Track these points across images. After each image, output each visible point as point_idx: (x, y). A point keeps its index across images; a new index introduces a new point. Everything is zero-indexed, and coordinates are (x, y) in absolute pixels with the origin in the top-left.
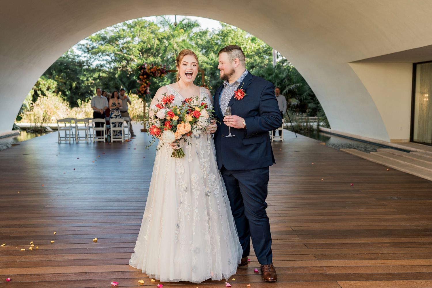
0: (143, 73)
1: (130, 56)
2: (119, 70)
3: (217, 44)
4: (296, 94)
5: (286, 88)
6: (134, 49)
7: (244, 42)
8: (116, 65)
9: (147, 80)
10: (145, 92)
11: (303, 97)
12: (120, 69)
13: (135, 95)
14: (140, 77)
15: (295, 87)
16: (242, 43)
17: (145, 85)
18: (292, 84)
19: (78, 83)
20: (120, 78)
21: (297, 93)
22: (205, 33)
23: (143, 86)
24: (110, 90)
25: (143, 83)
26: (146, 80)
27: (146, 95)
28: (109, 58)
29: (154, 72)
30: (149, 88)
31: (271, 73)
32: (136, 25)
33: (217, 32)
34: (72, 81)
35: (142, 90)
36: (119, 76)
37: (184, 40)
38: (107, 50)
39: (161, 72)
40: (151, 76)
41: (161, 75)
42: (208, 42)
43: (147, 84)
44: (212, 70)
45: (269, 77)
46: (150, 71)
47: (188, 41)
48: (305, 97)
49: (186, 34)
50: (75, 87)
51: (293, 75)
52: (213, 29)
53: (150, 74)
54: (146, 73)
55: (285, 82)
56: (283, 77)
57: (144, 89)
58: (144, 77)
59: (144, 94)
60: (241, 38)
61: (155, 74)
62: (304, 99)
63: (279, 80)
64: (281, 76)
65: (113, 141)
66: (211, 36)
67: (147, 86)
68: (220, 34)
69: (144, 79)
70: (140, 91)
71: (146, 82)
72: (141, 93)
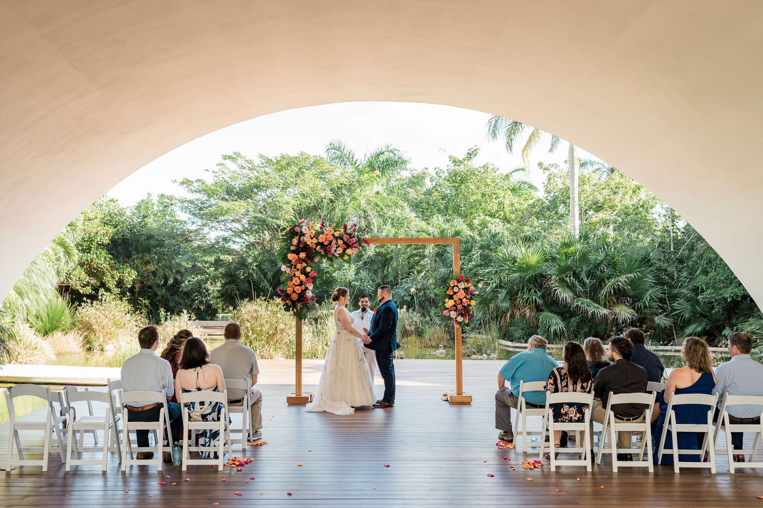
0: (298, 246)
1: (278, 222)
4: (628, 296)
5: (605, 283)
7: (500, 192)
8: (251, 238)
9: (308, 266)
10: (302, 295)
11: (644, 303)
12: (259, 246)
14: (290, 256)
15: (626, 280)
16: (496, 194)
17: (303, 277)
18: (619, 274)
19: (178, 273)
20: (257, 264)
21: (631, 293)
23: (296, 281)
25: (298, 273)
26: (304, 264)
27: (304, 305)
28: (238, 226)
29: (325, 243)
30: (311, 287)
31: (569, 251)
32: (289, 165)
33: (446, 175)
34: (167, 270)
35: (294, 292)
37: (378, 193)
38: (234, 207)
39: (345, 243)
40: (317, 253)
41: (345, 250)
43: (306, 274)
45: (567, 261)
46: (314, 241)
47: (386, 194)
48: (649, 303)
49: (384, 181)
51: (619, 256)
52: (437, 170)
53: (315, 249)
54: (306, 245)
55: (601, 271)
56: (597, 259)
57: (298, 290)
58: (299, 257)
59: (298, 303)
60: (493, 185)
61: (328, 249)
62: (645, 307)
63: (587, 266)
64: (592, 257)
65: (187, 466)
66: (434, 183)
67: (307, 281)
68: (452, 178)
69: (301, 262)
70: (288, 296)
71: (304, 271)
72: (292, 301)
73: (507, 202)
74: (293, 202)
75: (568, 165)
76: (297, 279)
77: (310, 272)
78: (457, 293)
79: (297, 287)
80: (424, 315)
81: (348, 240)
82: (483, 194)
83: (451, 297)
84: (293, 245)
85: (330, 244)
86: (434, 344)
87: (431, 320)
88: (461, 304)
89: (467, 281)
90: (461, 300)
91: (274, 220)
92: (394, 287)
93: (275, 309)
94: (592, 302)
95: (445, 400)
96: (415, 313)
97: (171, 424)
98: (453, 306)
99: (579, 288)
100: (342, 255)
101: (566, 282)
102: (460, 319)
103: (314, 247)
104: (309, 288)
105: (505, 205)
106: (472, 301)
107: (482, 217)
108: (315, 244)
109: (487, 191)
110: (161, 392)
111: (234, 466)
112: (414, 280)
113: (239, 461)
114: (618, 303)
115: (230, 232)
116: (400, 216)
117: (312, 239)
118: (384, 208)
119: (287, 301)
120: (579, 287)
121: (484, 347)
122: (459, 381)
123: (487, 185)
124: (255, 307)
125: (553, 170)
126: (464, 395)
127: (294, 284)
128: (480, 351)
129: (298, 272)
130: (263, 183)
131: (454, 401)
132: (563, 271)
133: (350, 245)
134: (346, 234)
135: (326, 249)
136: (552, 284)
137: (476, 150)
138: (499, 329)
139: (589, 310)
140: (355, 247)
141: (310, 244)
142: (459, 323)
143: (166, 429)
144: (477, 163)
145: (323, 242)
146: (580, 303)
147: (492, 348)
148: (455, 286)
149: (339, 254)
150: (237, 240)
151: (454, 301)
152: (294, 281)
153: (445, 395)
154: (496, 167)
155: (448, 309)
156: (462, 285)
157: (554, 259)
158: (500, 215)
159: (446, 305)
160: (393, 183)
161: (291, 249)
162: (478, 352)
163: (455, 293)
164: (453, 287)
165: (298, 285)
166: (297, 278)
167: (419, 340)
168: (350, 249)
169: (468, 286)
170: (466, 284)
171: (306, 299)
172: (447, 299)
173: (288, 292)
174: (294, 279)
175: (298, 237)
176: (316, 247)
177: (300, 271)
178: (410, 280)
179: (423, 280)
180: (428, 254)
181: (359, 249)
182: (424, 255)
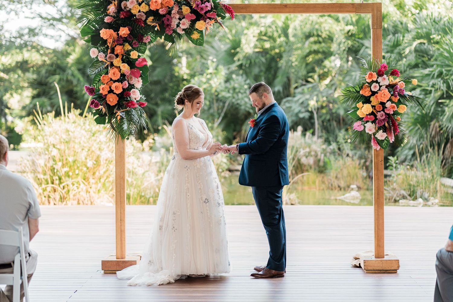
0: (116, 17)
9: (134, 49)
10: (124, 99)
14: (104, 33)
17: (125, 68)
23: (113, 74)
25: (117, 62)
26: (128, 47)
27: (128, 113)
29: (161, 12)
30: (138, 83)
35: (111, 91)
39: (193, 11)
40: (149, 28)
41: (193, 22)
43: (131, 63)
44: (353, 38)
46: (144, 8)
53: (145, 21)
54: (130, 15)
57: (117, 88)
58: (118, 34)
59: (119, 109)
61: (166, 22)
67: (132, 73)
69: (121, 42)
70: (102, 98)
71: (127, 58)
72: (108, 107)
77: (137, 59)
78: (377, 92)
79: (116, 84)
80: (327, 141)
81: (198, 5)
83: (367, 100)
84: (107, 15)
85: (169, 13)
86: (342, 185)
87: (339, 149)
88: (383, 110)
89: (394, 73)
90: (383, 104)
92: (284, 100)
95: (356, 266)
96: (315, 138)
98: (370, 114)
100: (189, 32)
102: (382, 136)
103: (144, 19)
104: (136, 85)
106: (401, 106)
108: (146, 13)
112: (314, 88)
115: (39, 20)
117: (140, 4)
119: (100, 107)
121: (419, 188)
122: (378, 236)
124: (65, 126)
126: (386, 258)
127: (111, 79)
128: (413, 195)
129: (118, 59)
131: (370, 268)
133: (201, 16)
135: (163, 21)
138: (442, 162)
140: (210, 18)
141: (137, 14)
142: (379, 142)
145: (157, 10)
147: (432, 190)
148: (373, 82)
149: (183, 30)
151: (373, 106)
152: (110, 75)
153: (356, 259)
155: (361, 119)
156: (386, 80)
159: (358, 113)
161: (106, 21)
162: (410, 195)
163: (374, 93)
164: (370, 84)
165: (118, 81)
166: (116, 69)
167: (320, 179)
168: (202, 22)
169: (394, 82)
170: (391, 78)
171: (130, 103)
172: (361, 103)
173: (101, 92)
174: (111, 71)
175: (116, 2)
176: (146, 19)
177: (120, 57)
178: (308, 88)
179: (327, 89)
180: (336, 50)
181: (216, 22)
182: (330, 51)
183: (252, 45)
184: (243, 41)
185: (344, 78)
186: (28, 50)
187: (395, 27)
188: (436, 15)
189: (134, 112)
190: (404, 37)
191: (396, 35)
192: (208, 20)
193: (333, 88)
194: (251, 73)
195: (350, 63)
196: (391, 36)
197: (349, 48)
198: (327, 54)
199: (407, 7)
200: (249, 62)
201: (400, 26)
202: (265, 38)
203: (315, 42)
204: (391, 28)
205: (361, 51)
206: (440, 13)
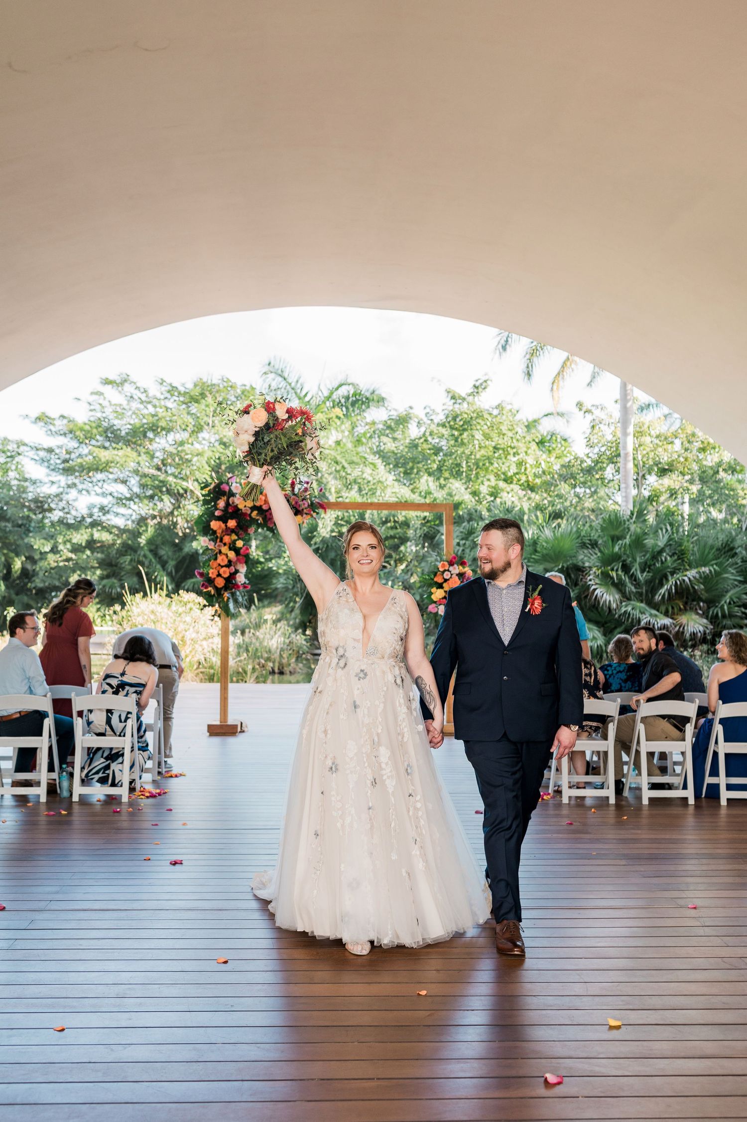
0: (225, 511)
1: (185, 484)
2: (151, 523)
3: (437, 450)
4: (700, 599)
5: (667, 580)
6: (195, 459)
7: (520, 444)
8: (143, 508)
9: (239, 538)
10: (230, 582)
11: (722, 608)
12: (155, 521)
13: (193, 596)
14: (214, 525)
15: (697, 576)
16: (514, 448)
17: (232, 555)
18: (688, 568)
19: (30, 559)
20: (153, 547)
21: (704, 595)
22: (402, 421)
23: (222, 560)
24: (120, 580)
25: (225, 549)
26: (234, 537)
27: (233, 594)
28: (122, 490)
30: (243, 569)
31: (617, 533)
32: (203, 396)
33: (440, 418)
34: (12, 555)
35: (219, 575)
36: (150, 542)
37: (338, 443)
38: (118, 459)
40: (254, 521)
42: (414, 445)
43: (237, 551)
44: (429, 524)
45: (613, 546)
46: (250, 504)
47: (350, 445)
48: (728, 609)
49: (347, 425)
50: (19, 572)
51: (688, 541)
52: (428, 410)
53: (250, 515)
54: (236, 509)
55: (662, 563)
56: (657, 545)
57: (225, 572)
58: (226, 526)
59: (226, 590)
60: (510, 434)
62: (724, 616)
63: (644, 556)
64: (649, 542)
65: (80, 795)
66: (423, 429)
67: (238, 560)
68: (449, 422)
69: (229, 533)
70: (210, 581)
71: (234, 546)
72: (216, 588)
73: (530, 460)
74: (209, 454)
75: (618, 406)
76: (224, 557)
77: (241, 548)
78: (448, 580)
79: (224, 569)
81: (296, 503)
82: (495, 448)
83: (440, 586)
84: (218, 509)
89: (463, 564)
91: (179, 481)
93: (181, 610)
94: (647, 608)
97: (58, 741)
98: (443, 598)
99: (630, 587)
101: (612, 578)
103: (249, 513)
104: (241, 570)
105: (528, 465)
107: (493, 482)
108: (251, 508)
109: (503, 442)
110: (45, 696)
111: (143, 797)
113: (149, 792)
114: (686, 610)
115: (110, 498)
116: (370, 479)
117: (245, 500)
118: (346, 465)
119: (209, 589)
120: (629, 585)
123: (501, 434)
124: (152, 607)
125: (597, 413)
127: (219, 565)
129: (226, 547)
130: (163, 424)
132: (608, 560)
134: (294, 494)
135: (266, 516)
136: (590, 580)
137: (485, 381)
139: (641, 618)
140: (307, 514)
141: (244, 509)
143: (50, 748)
144: (486, 401)
145: (261, 506)
146: (629, 609)
148: (445, 571)
150: (122, 510)
152: (219, 560)
154: (516, 407)
155: (435, 602)
156: (456, 569)
157: (594, 544)
158: (519, 480)
159: (432, 596)
160: (360, 430)
161: (216, 514)
163: (446, 580)
164: (443, 572)
165: (226, 566)
169: (464, 570)
170: (461, 568)
171: (236, 586)
172: (435, 588)
173: (210, 575)
174: (220, 558)
175: (225, 498)
176: (251, 513)
177: (228, 545)
178: (385, 573)
179: (403, 575)
180: (412, 536)
181: (312, 516)
182: (406, 537)
183: (329, 529)
184: (320, 525)
185: (420, 564)
186: (98, 530)
187: (470, 514)
188: (509, 504)
189: (238, 593)
190: (478, 525)
191: (471, 523)
192: (305, 516)
193: (410, 573)
194: (327, 556)
195: (426, 549)
196: (465, 524)
197: (425, 535)
198: (404, 540)
199: (482, 495)
200: (325, 546)
201: (474, 513)
202: (342, 523)
203: (392, 528)
204: (465, 516)
205: (437, 538)
206: (513, 502)
